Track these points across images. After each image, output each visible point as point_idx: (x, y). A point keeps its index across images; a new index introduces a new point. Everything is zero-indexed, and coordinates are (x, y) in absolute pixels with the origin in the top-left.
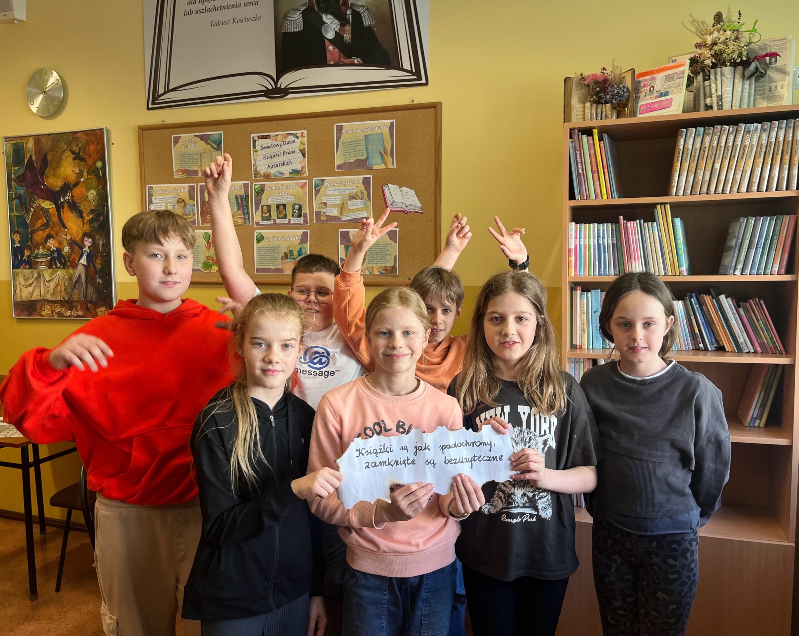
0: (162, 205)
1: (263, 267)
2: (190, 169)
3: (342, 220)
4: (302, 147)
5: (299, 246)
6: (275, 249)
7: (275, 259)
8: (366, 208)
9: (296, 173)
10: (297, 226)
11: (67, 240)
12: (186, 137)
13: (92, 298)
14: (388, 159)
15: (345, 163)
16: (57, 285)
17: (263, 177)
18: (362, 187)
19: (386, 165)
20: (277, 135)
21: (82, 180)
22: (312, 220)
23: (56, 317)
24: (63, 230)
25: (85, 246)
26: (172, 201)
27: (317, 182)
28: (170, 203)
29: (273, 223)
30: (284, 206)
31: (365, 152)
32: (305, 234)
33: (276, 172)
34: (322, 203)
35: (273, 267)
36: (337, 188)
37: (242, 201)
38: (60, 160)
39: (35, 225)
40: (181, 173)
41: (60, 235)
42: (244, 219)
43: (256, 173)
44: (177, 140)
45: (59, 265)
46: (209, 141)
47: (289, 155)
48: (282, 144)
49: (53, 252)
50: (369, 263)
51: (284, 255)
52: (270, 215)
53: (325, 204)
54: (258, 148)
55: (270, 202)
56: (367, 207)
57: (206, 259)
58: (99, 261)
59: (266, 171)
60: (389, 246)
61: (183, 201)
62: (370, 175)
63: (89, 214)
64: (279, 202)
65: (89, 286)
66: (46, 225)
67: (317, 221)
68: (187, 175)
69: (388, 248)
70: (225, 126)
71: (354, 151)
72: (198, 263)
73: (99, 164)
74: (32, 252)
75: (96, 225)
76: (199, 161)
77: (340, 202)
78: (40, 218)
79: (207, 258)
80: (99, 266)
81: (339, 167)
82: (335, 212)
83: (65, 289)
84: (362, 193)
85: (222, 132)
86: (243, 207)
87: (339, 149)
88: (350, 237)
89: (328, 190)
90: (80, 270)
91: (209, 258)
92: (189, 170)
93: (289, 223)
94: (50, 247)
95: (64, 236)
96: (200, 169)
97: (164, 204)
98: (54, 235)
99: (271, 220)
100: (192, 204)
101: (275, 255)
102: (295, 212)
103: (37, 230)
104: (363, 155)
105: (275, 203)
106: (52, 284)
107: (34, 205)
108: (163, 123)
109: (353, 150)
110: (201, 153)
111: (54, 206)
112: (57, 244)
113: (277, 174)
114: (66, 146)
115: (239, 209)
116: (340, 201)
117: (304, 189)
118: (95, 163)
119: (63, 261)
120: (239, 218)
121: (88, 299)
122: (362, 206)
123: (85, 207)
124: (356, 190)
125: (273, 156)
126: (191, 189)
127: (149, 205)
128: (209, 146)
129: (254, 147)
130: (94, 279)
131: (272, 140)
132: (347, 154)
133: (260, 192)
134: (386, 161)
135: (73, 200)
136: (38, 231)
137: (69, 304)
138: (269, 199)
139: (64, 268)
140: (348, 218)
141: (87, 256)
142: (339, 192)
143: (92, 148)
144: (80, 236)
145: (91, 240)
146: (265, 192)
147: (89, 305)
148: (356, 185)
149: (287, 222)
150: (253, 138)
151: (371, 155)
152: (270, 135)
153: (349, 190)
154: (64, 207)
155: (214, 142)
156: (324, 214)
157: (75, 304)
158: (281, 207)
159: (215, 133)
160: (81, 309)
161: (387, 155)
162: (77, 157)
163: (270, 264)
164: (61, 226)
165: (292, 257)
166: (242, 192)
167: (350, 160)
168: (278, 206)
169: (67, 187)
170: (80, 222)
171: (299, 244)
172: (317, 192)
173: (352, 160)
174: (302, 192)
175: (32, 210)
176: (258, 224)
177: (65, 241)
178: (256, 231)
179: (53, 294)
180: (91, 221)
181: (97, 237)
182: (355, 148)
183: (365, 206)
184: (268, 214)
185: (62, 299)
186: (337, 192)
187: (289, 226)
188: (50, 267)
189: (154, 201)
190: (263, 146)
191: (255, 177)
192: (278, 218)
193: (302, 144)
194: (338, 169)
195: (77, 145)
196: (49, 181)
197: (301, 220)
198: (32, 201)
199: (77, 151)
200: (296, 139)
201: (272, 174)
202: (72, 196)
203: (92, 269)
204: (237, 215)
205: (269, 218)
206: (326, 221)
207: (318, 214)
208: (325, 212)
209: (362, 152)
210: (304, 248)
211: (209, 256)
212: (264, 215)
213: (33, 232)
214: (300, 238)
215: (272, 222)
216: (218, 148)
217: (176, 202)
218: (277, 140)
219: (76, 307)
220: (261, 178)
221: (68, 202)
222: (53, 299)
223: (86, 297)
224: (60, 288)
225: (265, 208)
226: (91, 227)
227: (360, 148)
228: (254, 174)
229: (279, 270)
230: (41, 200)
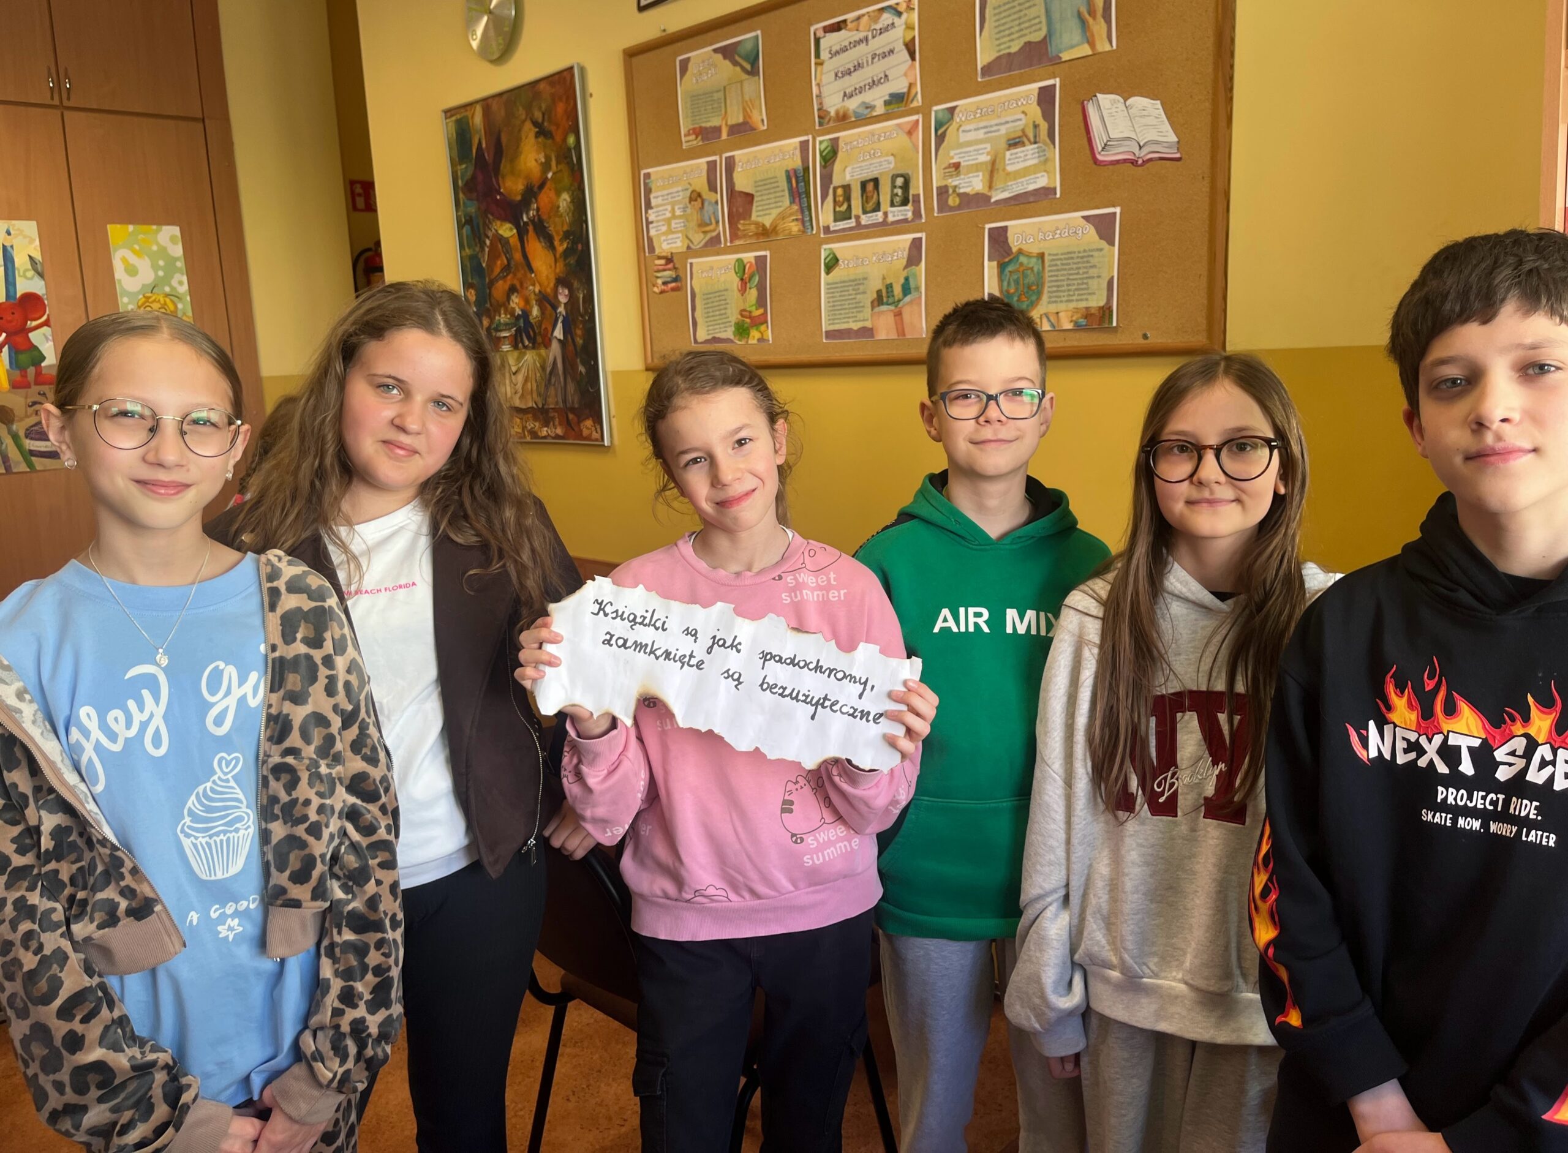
0: (666, 210)
1: (837, 327)
2: (708, 125)
3: (993, 200)
4: (908, 38)
5: (905, 274)
6: (858, 283)
7: (859, 307)
8: (1044, 164)
9: (898, 100)
10: (900, 226)
11: (535, 294)
12: (701, 55)
13: (573, 402)
14: (1098, 27)
15: (999, 58)
16: (526, 380)
17: (835, 121)
18: (1036, 112)
19: (1092, 44)
20: (859, 18)
21: (550, 175)
22: (930, 210)
23: (528, 439)
24: (528, 274)
25: (559, 302)
26: (680, 198)
27: (940, 115)
28: (679, 202)
29: (854, 224)
30: (876, 181)
31: (1043, 19)
32: (916, 244)
33: (859, 107)
34: (949, 166)
35: (855, 326)
36: (982, 124)
37: (797, 183)
38: (517, 142)
39: (492, 271)
40: (693, 137)
41: (525, 285)
42: (803, 223)
43: (822, 115)
44: (684, 66)
45: (527, 343)
46: (737, 58)
47: (883, 61)
48: (870, 37)
49: (518, 318)
50: (1049, 303)
51: (875, 296)
52: (849, 207)
53: (957, 166)
54: (824, 55)
55: (848, 178)
56: (1046, 161)
57: (740, 317)
58: (579, 332)
59: (839, 106)
60: (1095, 254)
61: (699, 195)
62: (1055, 77)
63: (561, 241)
64: (867, 175)
65: (569, 380)
66: (507, 269)
67: (940, 210)
68: (703, 139)
69: (1093, 261)
70: (763, 17)
71: (1020, 24)
72: (727, 324)
73: (571, 140)
74: (492, 319)
75: (572, 261)
76: (723, 105)
77: (988, 158)
78: (498, 257)
79: (743, 312)
80: (580, 341)
81: (987, 70)
82: (974, 184)
83: (537, 386)
84: (1036, 126)
85: (759, 32)
86: (800, 195)
87: (986, 25)
88: (1010, 240)
89: (963, 131)
90: (555, 347)
91: (744, 313)
92: (706, 128)
93: (884, 223)
94: (513, 309)
95: (531, 288)
96: (724, 123)
97: (669, 207)
98: (518, 286)
99: (850, 218)
100: (713, 201)
101: (858, 296)
102: (897, 195)
103: (496, 279)
104: (1040, 29)
105: (857, 179)
106: (520, 378)
107: (490, 234)
108: (664, 34)
109: (1017, 22)
110: (725, 88)
111: (515, 231)
112: (522, 304)
113: (861, 110)
114: (524, 112)
115: (792, 202)
116: (988, 154)
117: (914, 135)
118: (565, 140)
119: (531, 333)
120: (793, 220)
121: (568, 405)
122: (1035, 161)
123: (557, 227)
124: (1023, 122)
125: (852, 69)
126: (712, 166)
127: (646, 212)
128: (738, 69)
129: (818, 55)
130: (574, 367)
131: (850, 30)
132: (1002, 34)
133: (830, 157)
134: (1093, 36)
135: (539, 216)
136: (497, 281)
137: (542, 414)
138: (848, 172)
139: (534, 348)
140: (1006, 195)
141: (563, 322)
142: (986, 133)
143: (560, 108)
144: (552, 285)
145: (566, 292)
146: (840, 155)
147: (571, 416)
148: (1022, 109)
149: (881, 220)
150: (815, 34)
151: (1057, 26)
152: (845, 21)
153: (1008, 126)
154: (528, 231)
155: (746, 58)
156: (954, 191)
157: (551, 414)
158: (870, 187)
159: (746, 37)
160: (560, 424)
161: (1094, 18)
162: (542, 132)
163: (851, 320)
164: (526, 268)
165: (891, 300)
166: (797, 163)
167: (1009, 47)
168: (864, 185)
169: (531, 193)
170: (550, 258)
171: (906, 267)
172: (940, 139)
173: (1015, 48)
174: (911, 145)
175: (488, 242)
176: (827, 229)
177: (533, 296)
178: (825, 246)
179: (522, 397)
180: (566, 254)
181: (576, 284)
182: (1022, 14)
183: (1042, 159)
184: (845, 206)
185: (534, 406)
186: (981, 134)
187: (885, 228)
188: (515, 347)
189: (653, 202)
190: (834, 50)
191: (821, 124)
192: (865, 212)
193: (909, 27)
194: (983, 75)
195: (540, 108)
196: (507, 185)
197: (907, 212)
198: (487, 226)
199: (540, 120)
200: (897, 20)
201: (851, 113)
202: (538, 209)
203: (571, 348)
204: (791, 215)
205: (846, 215)
206: (959, 207)
207: (943, 191)
208: (956, 187)
209: (1037, 21)
210: (915, 275)
211: (744, 310)
212: (838, 209)
213: (492, 283)
214: (906, 254)
215: (852, 223)
216: (753, 72)
217: (687, 200)
218: (861, 28)
219: (553, 418)
220: (832, 124)
221: (532, 221)
222: (523, 406)
223: (565, 401)
224: (529, 384)
225: (840, 191)
226: (565, 265)
227: (1033, 12)
228: (819, 117)
229: (867, 332)
230: (498, 223)
